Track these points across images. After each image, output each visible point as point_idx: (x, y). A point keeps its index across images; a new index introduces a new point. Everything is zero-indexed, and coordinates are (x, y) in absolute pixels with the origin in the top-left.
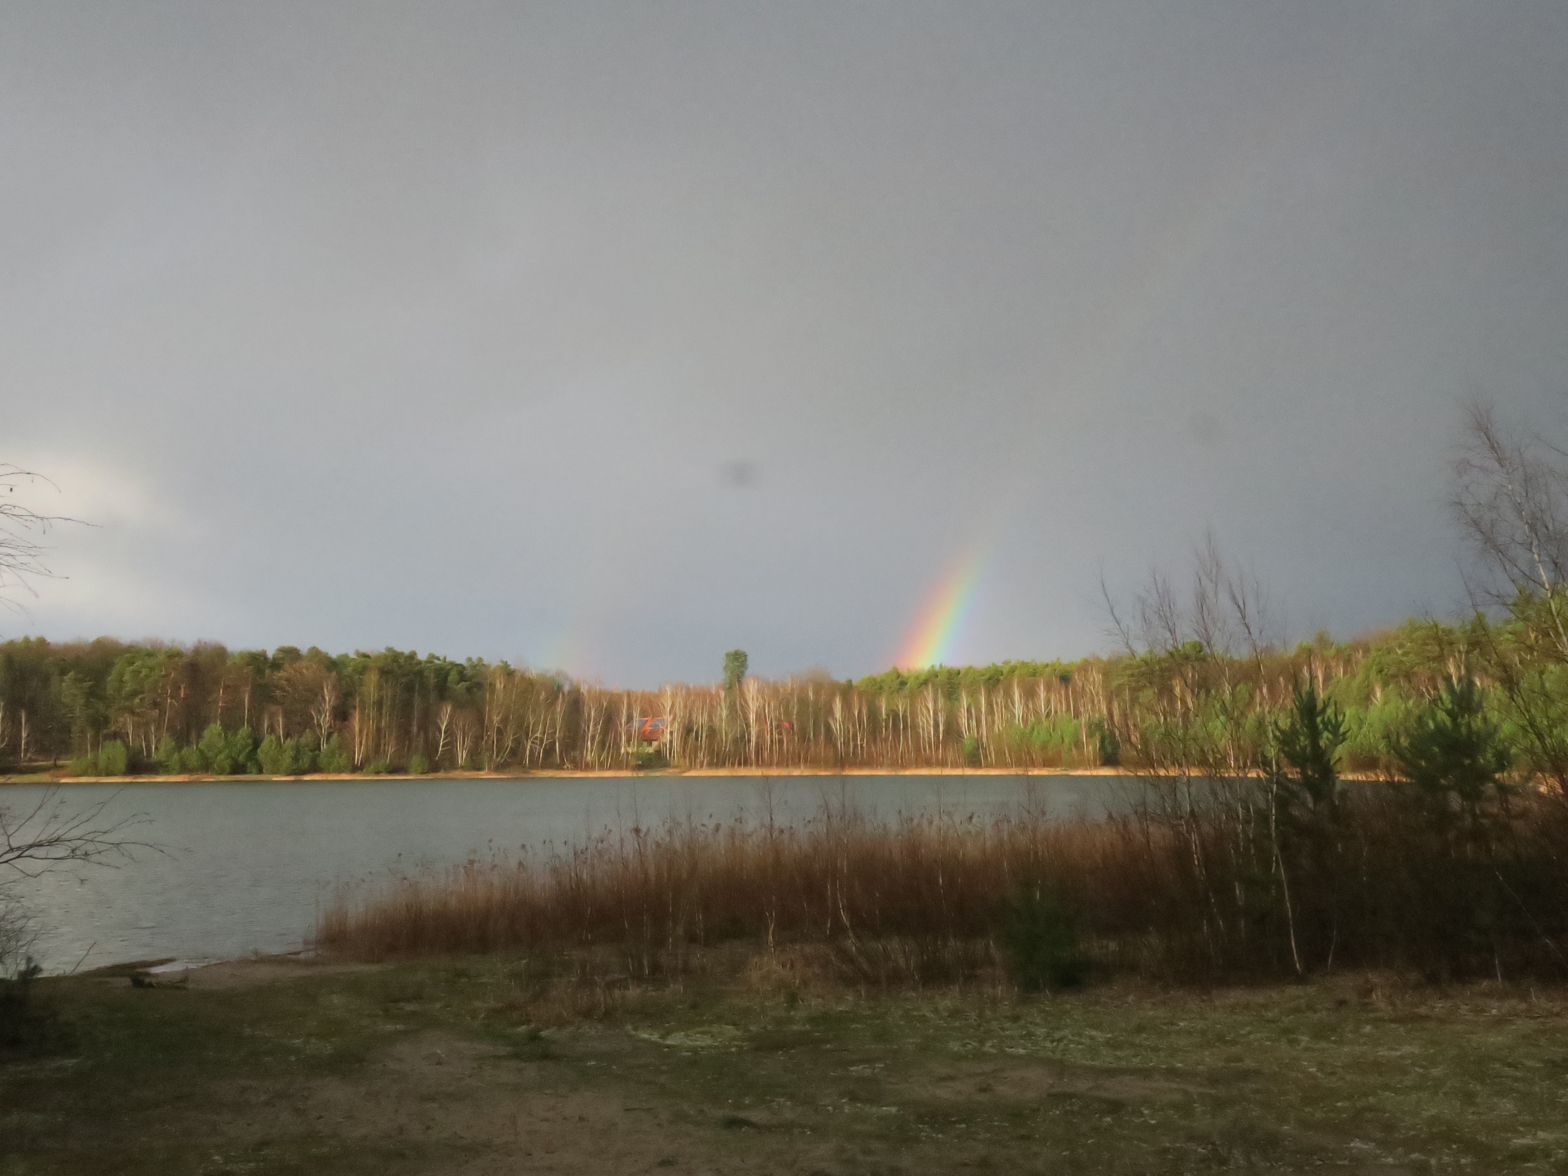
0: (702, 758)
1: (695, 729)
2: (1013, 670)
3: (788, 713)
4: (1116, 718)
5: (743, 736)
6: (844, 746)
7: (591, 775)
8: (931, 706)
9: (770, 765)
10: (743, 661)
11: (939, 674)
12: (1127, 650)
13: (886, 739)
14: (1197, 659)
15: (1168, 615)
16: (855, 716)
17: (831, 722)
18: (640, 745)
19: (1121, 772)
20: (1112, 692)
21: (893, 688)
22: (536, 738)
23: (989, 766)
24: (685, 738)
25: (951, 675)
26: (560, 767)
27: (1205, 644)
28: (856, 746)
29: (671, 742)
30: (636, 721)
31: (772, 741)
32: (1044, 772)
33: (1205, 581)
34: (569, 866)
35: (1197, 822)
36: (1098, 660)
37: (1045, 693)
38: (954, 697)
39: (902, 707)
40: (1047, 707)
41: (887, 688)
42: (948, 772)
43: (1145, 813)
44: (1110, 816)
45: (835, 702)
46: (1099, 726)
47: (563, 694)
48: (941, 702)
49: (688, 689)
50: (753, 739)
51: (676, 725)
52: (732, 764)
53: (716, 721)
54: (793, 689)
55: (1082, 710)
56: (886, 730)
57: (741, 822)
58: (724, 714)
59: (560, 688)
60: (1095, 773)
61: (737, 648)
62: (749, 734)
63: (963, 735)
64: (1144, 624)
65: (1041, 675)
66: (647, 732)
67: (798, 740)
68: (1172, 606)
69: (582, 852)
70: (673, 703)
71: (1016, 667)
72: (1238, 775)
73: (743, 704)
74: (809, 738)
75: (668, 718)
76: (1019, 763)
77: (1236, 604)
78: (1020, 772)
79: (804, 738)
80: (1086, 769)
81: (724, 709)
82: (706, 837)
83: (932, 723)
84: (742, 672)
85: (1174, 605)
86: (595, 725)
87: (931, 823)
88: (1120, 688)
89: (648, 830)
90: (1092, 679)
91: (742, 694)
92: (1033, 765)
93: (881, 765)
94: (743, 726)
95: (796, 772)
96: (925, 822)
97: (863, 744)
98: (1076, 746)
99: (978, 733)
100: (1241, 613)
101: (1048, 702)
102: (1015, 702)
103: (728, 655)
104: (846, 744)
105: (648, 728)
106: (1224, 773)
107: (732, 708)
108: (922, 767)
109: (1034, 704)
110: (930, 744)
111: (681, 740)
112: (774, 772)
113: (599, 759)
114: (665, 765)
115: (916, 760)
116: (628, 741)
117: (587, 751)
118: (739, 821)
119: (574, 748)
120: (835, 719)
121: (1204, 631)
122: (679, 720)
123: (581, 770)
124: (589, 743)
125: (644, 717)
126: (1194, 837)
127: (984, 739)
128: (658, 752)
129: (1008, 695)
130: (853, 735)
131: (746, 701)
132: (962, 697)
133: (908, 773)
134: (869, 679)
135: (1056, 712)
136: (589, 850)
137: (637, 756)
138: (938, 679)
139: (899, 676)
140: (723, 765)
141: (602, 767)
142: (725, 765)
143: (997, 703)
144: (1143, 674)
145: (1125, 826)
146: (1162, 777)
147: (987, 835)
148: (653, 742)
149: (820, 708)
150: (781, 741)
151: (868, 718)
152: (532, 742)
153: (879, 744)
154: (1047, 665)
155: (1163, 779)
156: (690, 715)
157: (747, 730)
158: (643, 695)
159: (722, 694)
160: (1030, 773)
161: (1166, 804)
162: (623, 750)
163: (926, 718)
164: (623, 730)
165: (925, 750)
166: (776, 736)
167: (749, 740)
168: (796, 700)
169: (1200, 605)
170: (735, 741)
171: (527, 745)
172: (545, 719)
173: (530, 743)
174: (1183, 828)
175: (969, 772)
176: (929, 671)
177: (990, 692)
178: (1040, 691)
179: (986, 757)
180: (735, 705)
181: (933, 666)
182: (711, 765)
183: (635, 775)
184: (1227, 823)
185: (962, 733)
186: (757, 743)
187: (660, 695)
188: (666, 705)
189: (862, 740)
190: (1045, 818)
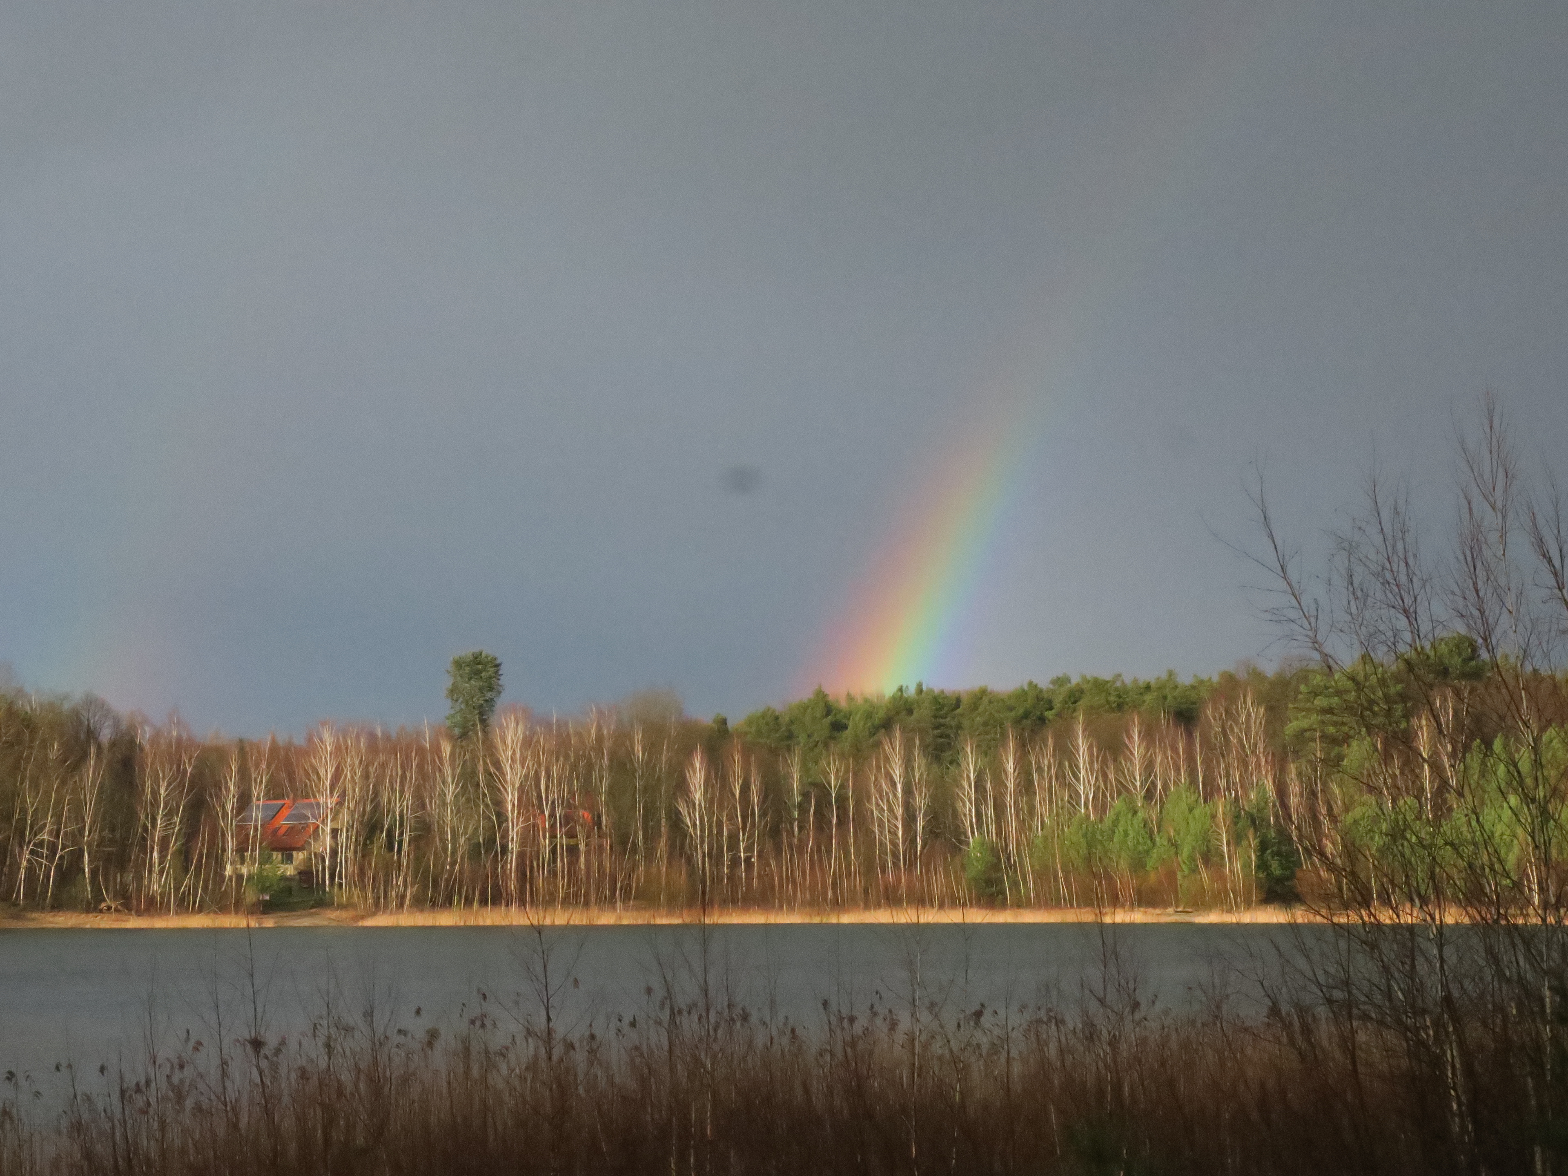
0: (402, 888)
1: (386, 827)
2: (1074, 697)
3: (589, 791)
4: (1293, 801)
5: (490, 841)
6: (710, 865)
7: (159, 923)
8: (897, 773)
9: (550, 902)
10: (490, 677)
11: (915, 706)
12: (1316, 656)
13: (801, 847)
14: (1464, 676)
15: (1403, 579)
16: (733, 795)
17: (683, 810)
18: (265, 860)
19: (1301, 916)
20: (1284, 746)
21: (816, 737)
22: (41, 844)
23: (1020, 904)
24: (365, 844)
25: (940, 709)
26: (93, 907)
27: (1480, 641)
28: (735, 862)
29: (334, 853)
30: (258, 807)
31: (554, 851)
32: (1138, 917)
33: (1480, 506)
34: (111, 1119)
35: (1456, 1020)
36: (1257, 675)
37: (1142, 750)
38: (947, 755)
39: (837, 778)
40: (1146, 780)
41: (802, 738)
42: (931, 916)
43: (1349, 1005)
44: (1274, 1011)
45: (692, 765)
46: (1256, 821)
47: (99, 747)
48: (920, 763)
49: (372, 736)
50: (514, 846)
51: (345, 816)
52: (466, 899)
53: (432, 808)
54: (600, 739)
55: (1223, 783)
56: (801, 828)
57: (483, 1026)
58: (451, 791)
59: (91, 734)
60: (1247, 917)
61: (476, 650)
62: (505, 835)
63: (967, 837)
64: (1351, 596)
65: (1136, 706)
66: (283, 830)
67: (611, 847)
68: (1411, 561)
69: (138, 1090)
70: (337, 768)
71: (1082, 691)
72: (1544, 920)
73: (492, 770)
74: (634, 844)
75: (328, 801)
76: (1088, 899)
77: (1544, 556)
78: (1086, 916)
79: (623, 842)
80: (1230, 911)
81: (450, 780)
82: (409, 1055)
83: (899, 811)
84: (490, 702)
85: (1415, 556)
86: (169, 815)
87: (893, 1026)
88: (1301, 736)
89: (283, 1043)
90: (1243, 717)
91: (490, 749)
92: (1115, 902)
93: (790, 904)
94: (490, 819)
95: (607, 919)
96: (881, 1026)
97: (750, 857)
98: (1206, 860)
99: (999, 834)
100: (1555, 574)
101: (1149, 767)
102: (1077, 767)
103: (459, 664)
104: (715, 857)
105: (284, 823)
106: (1514, 916)
107: (468, 778)
108: (878, 906)
109: (1119, 770)
110: (895, 855)
111: (356, 847)
112: (559, 917)
113: (177, 889)
114: (323, 903)
115: (866, 891)
116: (241, 850)
117: (150, 872)
118: (478, 1023)
119: (122, 867)
120: (690, 803)
121: (1476, 613)
122: (352, 806)
123: (139, 913)
124: (155, 854)
125: (276, 798)
126: (1452, 1053)
127: (1012, 847)
128: (306, 875)
129: (1065, 752)
130: (730, 837)
131: (497, 764)
132: (965, 757)
133: (846, 919)
134: (764, 716)
135: (1165, 787)
136: (153, 1085)
137: (260, 882)
138: (912, 719)
139: (828, 710)
140: (448, 902)
141: (183, 906)
142: (451, 903)
143: (1040, 769)
144: (1349, 709)
145: (1307, 1031)
146: (1386, 925)
147: (1014, 1053)
148: (294, 853)
149: (659, 778)
150: (573, 851)
151: (763, 801)
152: (32, 852)
153: (786, 855)
154: (1148, 688)
155: (1387, 930)
156: (376, 794)
157: (499, 827)
158: (274, 749)
159: (446, 748)
160: (1108, 920)
161: (1393, 983)
162: (229, 870)
163: (888, 800)
164: (228, 826)
165: (884, 870)
166: (562, 841)
167: (505, 849)
168: (606, 761)
169: (1469, 559)
170: (475, 851)
171: (21, 858)
172: (59, 801)
173: (27, 855)
174: (1428, 1035)
175: (977, 916)
176: (894, 698)
177: (1024, 746)
178: (1132, 742)
179: (1015, 884)
180: (474, 773)
181: (901, 690)
182: (419, 903)
183: (253, 924)
184: (1519, 1023)
185: (965, 834)
186: (521, 855)
187: (310, 749)
188: (322, 773)
189: (749, 849)
190: (1138, 1016)
